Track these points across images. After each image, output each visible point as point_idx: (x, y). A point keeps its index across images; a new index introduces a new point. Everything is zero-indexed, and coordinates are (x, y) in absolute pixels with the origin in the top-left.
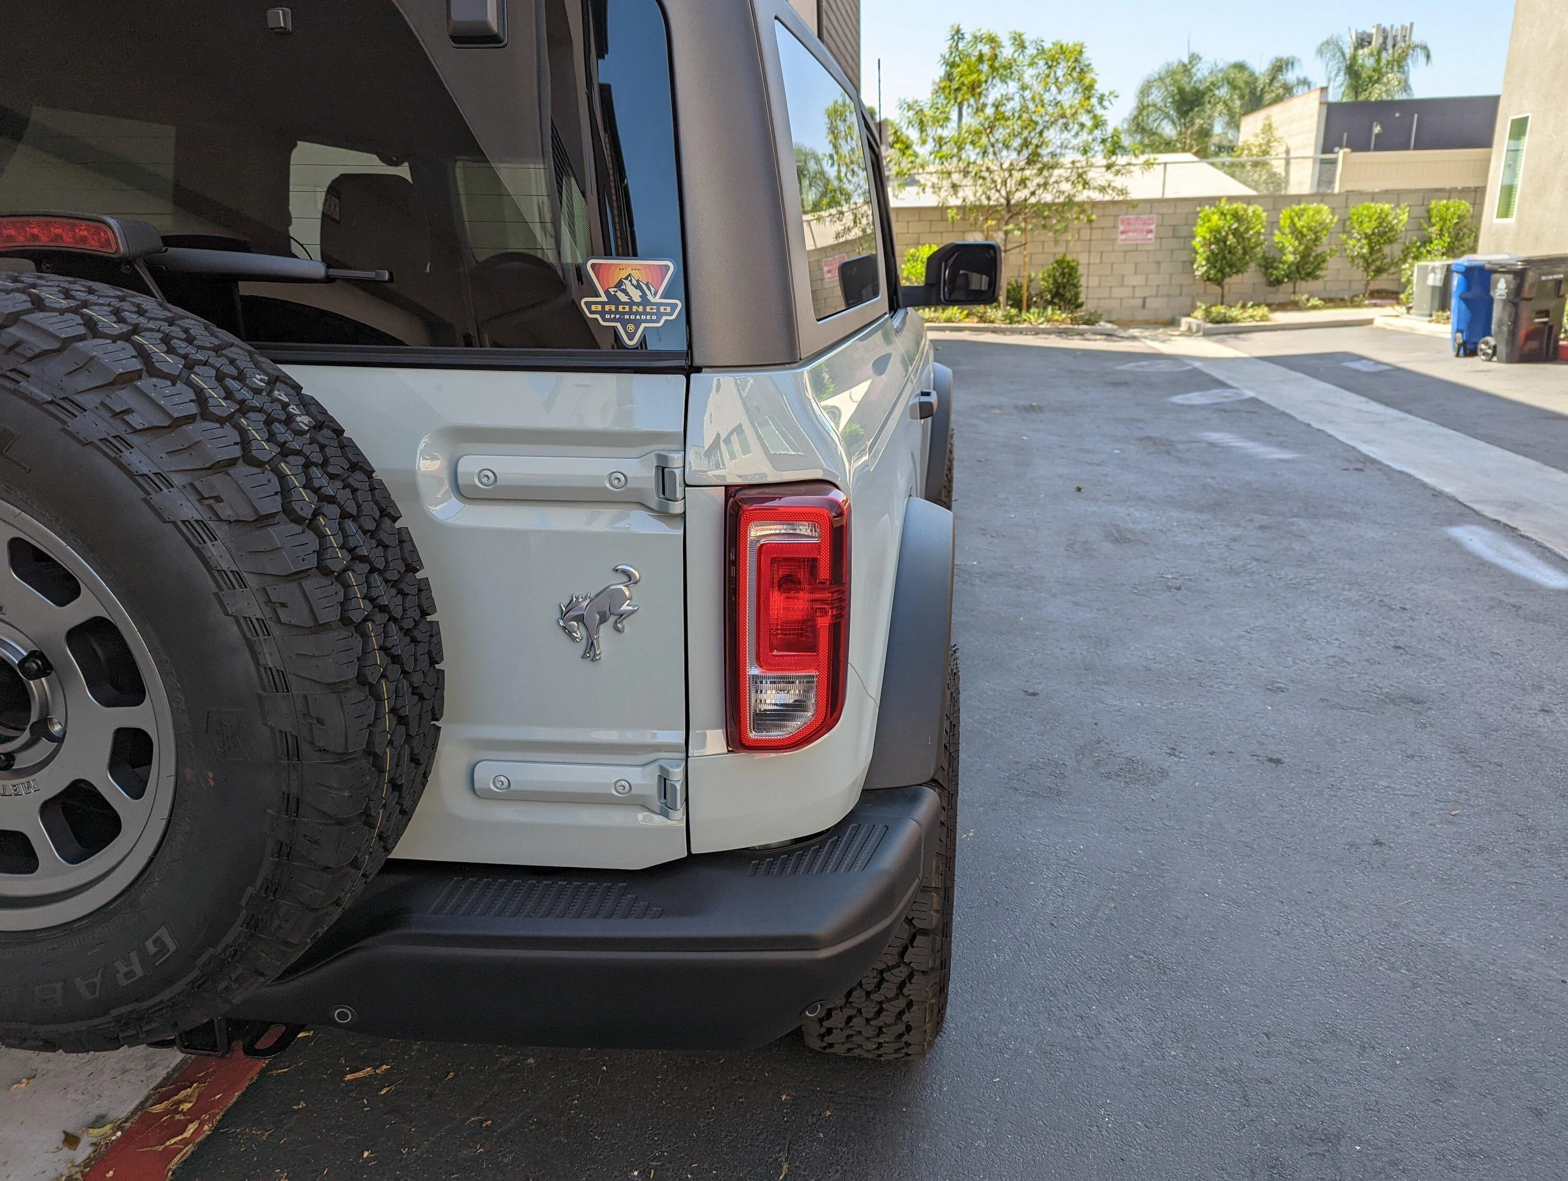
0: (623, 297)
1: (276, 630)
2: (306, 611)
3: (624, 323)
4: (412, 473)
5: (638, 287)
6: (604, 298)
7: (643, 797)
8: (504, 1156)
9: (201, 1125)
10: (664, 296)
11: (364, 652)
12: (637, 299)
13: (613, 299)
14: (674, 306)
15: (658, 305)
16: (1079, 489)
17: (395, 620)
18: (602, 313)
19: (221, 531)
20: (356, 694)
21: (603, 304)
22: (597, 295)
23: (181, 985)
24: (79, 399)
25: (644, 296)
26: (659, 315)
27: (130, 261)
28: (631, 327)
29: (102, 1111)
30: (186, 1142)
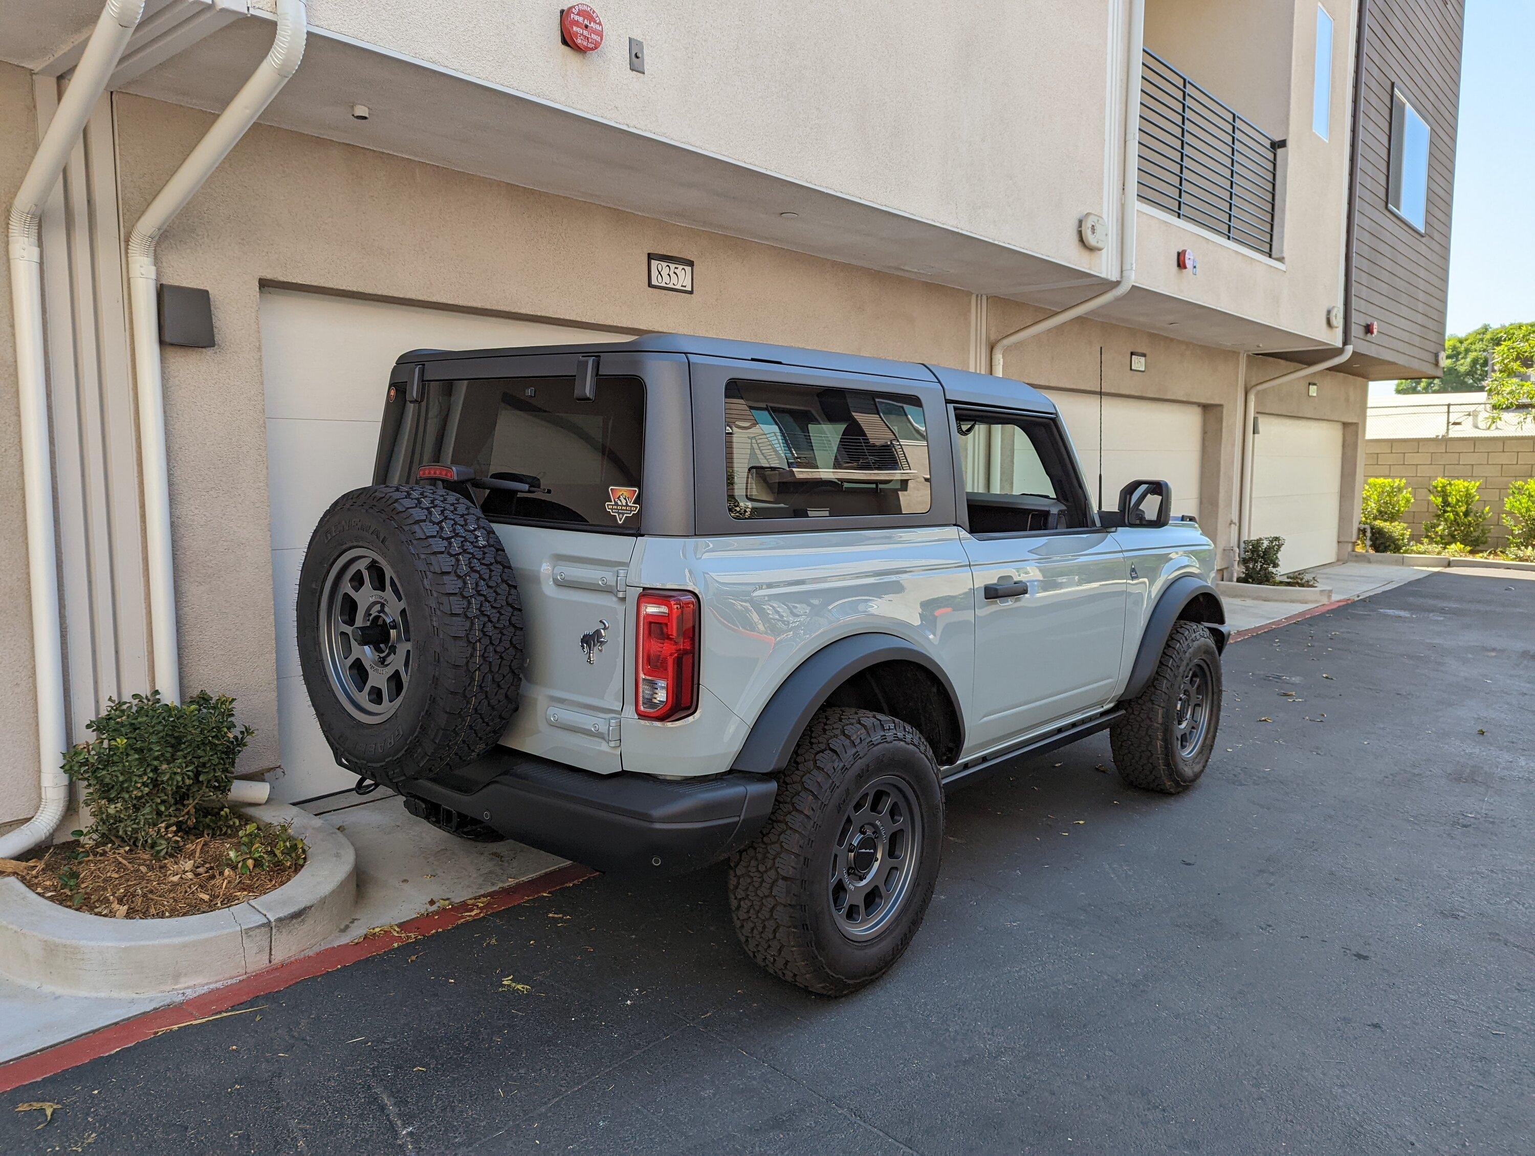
0: (619, 503)
1: (438, 612)
2: (449, 608)
3: (619, 514)
4: (539, 571)
5: (625, 499)
6: (613, 503)
7: (602, 734)
8: (587, 964)
9: (480, 913)
10: (634, 503)
11: (471, 629)
12: (624, 504)
13: (616, 504)
14: (636, 507)
15: (631, 507)
16: (1482, 733)
17: (491, 622)
18: (612, 509)
19: (430, 575)
20: (462, 643)
21: (613, 505)
22: (611, 502)
23: (403, 752)
24: (404, 527)
25: (627, 503)
26: (631, 511)
27: (463, 482)
28: (621, 515)
29: (450, 897)
30: (470, 916)
